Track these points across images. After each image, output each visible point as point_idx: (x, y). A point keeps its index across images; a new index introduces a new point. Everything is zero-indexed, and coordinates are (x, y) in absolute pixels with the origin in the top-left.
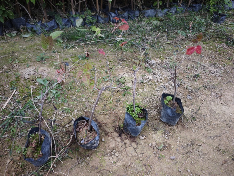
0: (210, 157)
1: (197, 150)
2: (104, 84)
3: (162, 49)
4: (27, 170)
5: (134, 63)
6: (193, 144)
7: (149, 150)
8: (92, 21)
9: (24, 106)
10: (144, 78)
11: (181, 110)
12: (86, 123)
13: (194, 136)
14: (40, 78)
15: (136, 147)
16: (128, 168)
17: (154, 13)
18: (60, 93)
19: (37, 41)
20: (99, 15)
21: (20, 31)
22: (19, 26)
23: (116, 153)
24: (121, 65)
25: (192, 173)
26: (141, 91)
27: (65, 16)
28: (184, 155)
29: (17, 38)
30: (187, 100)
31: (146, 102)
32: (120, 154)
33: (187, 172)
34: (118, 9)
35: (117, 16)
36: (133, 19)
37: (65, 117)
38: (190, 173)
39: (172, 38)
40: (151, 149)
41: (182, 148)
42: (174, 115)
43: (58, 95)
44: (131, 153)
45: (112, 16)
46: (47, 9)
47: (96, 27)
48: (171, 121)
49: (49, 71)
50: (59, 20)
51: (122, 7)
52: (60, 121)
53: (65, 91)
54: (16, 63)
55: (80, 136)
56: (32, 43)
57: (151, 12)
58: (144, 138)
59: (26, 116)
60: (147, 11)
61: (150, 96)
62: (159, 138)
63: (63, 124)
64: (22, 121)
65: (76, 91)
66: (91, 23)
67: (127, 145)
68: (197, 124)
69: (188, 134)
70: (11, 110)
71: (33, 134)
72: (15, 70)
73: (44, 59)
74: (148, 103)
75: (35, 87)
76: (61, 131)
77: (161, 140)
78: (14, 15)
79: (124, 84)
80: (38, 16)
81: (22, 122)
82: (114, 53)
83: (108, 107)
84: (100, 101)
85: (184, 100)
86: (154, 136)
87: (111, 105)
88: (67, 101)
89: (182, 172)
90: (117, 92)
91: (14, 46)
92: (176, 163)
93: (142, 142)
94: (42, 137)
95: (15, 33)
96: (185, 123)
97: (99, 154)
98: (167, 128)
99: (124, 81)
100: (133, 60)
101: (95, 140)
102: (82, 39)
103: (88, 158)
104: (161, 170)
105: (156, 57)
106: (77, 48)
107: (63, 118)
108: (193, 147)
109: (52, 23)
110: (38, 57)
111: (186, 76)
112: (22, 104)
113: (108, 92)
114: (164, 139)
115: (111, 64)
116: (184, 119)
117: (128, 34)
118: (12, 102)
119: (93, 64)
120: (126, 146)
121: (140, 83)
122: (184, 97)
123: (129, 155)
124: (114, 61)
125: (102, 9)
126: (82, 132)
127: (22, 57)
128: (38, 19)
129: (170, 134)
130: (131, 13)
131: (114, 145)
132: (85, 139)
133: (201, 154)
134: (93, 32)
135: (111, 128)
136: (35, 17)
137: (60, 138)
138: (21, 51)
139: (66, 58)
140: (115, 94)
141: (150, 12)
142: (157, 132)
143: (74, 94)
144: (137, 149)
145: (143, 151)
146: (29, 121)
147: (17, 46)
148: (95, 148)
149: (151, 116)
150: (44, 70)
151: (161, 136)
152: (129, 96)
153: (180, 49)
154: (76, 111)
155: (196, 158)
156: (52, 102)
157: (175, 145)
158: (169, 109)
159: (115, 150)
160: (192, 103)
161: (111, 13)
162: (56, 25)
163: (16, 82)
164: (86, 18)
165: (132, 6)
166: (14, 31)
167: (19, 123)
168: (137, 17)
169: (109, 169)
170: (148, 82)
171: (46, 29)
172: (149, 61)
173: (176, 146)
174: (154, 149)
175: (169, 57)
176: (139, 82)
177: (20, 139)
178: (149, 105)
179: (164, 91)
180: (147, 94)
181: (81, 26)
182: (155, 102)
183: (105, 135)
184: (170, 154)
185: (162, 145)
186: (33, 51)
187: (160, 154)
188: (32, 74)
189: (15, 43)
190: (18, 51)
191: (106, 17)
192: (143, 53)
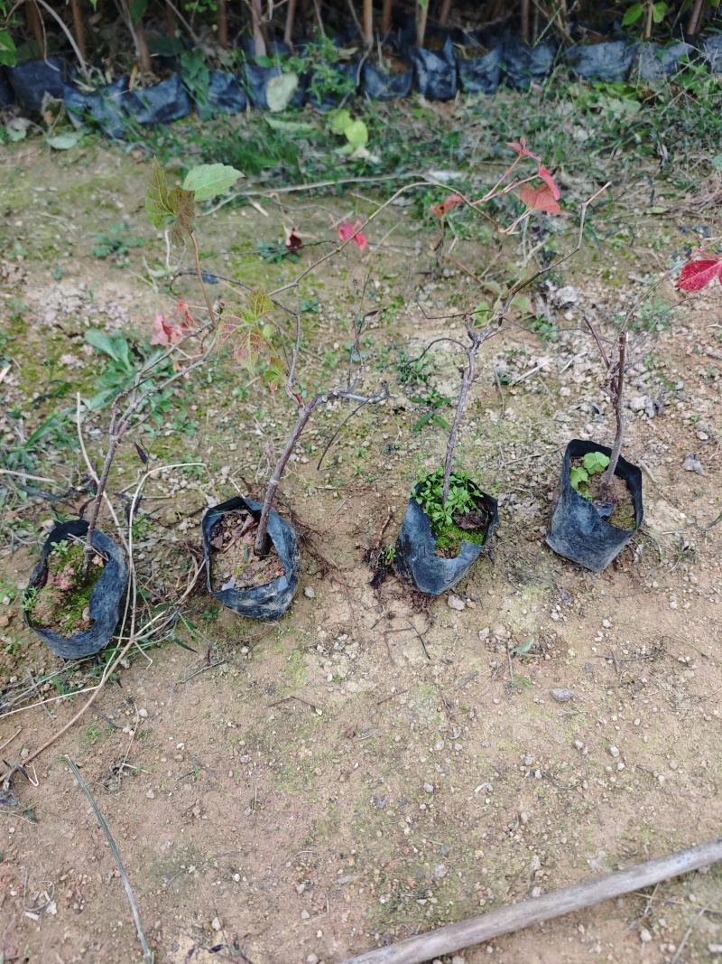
0: (716, 712)
1: (670, 678)
2: (345, 372)
3: (621, 237)
4: (28, 665)
5: (488, 292)
6: (658, 652)
7: (476, 654)
8: (335, 87)
9: (33, 432)
10: (515, 363)
11: (635, 516)
12: (250, 520)
13: (670, 622)
14: (101, 326)
16: (383, 705)
17: (622, 59)
18: (174, 395)
19: (103, 169)
20: (372, 61)
21: (42, 118)
22: (36, 95)
23: (347, 647)
24: (429, 298)
25: (624, 761)
26: (494, 416)
27: (226, 57)
28: (610, 692)
29: (29, 151)
30: (678, 473)
31: (503, 464)
32: (363, 650)
33: (606, 754)
34: (458, 36)
35: (450, 67)
36: (522, 84)
37: (182, 492)
38: (618, 760)
39: (680, 187)
40: (485, 651)
41: (610, 661)
42: (596, 534)
43: (163, 403)
44: (405, 654)
45: (425, 69)
46: (153, 23)
47: (353, 117)
48: (584, 552)
49: (137, 302)
50: (197, 77)
51: (479, 27)
52: (162, 502)
53: (191, 387)
54: (15, 260)
55: (222, 566)
56: (86, 178)
57: (608, 57)
58: (466, 606)
59: (39, 470)
60: (589, 50)
61: (526, 443)
62: (525, 612)
63: (171, 517)
64: (22, 488)
65: (235, 392)
66: (333, 98)
67: (395, 623)
68: (695, 579)
69: (647, 614)
71: (65, 543)
72: (11, 286)
73: (121, 250)
74: (512, 471)
75: (80, 363)
76: (160, 541)
77: (530, 619)
78: (14, 49)
79: (425, 380)
80: (113, 55)
81: (25, 494)
82: (407, 243)
83: (347, 472)
84: (320, 443)
85: (666, 473)
86: (509, 603)
87: (361, 462)
88: (196, 429)
89: (585, 751)
90: (392, 412)
91: (13, 186)
92: (569, 717)
93: (454, 619)
94: (97, 557)
95: (21, 124)
96: (645, 569)
97: (287, 643)
98: (568, 578)
99: (430, 369)
100: (483, 278)
101: (275, 587)
102: (283, 170)
103: (245, 650)
104: (508, 732)
105: (589, 271)
106: (257, 205)
107: (173, 492)
108: (656, 665)
109: (165, 90)
110: (99, 239)
111: (702, 372)
112: (28, 424)
114: (543, 617)
115: (388, 290)
116: (647, 552)
117: (485, 156)
119: (313, 285)
120: (390, 626)
121: (496, 384)
122: (670, 460)
123: (396, 660)
124: (401, 279)
125: (387, 32)
126: (232, 553)
127: (41, 234)
128: (112, 70)
129: (573, 602)
130: (517, 56)
131: (345, 618)
132: (239, 578)
133: (680, 696)
134: (337, 136)
135: (346, 551)
136: (103, 60)
137: (155, 566)
138: (39, 206)
139: (208, 250)
140: (386, 421)
141: (604, 55)
142: (521, 590)
143: (226, 405)
144: (429, 643)
145: (452, 653)
146: (50, 491)
147: (27, 184)
148: (274, 616)
149: (512, 525)
150: (119, 294)
151: (534, 608)
152: (437, 434)
153: (703, 243)
154: (225, 470)
155: (655, 709)
156: (141, 429)
157: (586, 648)
158: (584, 505)
159: (350, 634)
160: (698, 488)
161: (423, 51)
162: (183, 99)
163: (9, 337)
164: (312, 72)
165: (525, 22)
166: (18, 116)
167: (11, 496)
168: (542, 75)
169: (311, 699)
170: (528, 381)
171: (140, 119)
172: (552, 288)
173: (586, 652)
174: (496, 651)
175: (647, 276)
176: (489, 379)
177: (13, 552)
178: (513, 477)
179: (589, 427)
180: (513, 433)
181: (288, 109)
182: (542, 469)
183: (319, 575)
184: (555, 680)
185: (533, 641)
186: (86, 212)
187: (518, 672)
188: (71, 309)
189: (19, 170)
190: (28, 206)
191: (400, 72)
192: (532, 251)
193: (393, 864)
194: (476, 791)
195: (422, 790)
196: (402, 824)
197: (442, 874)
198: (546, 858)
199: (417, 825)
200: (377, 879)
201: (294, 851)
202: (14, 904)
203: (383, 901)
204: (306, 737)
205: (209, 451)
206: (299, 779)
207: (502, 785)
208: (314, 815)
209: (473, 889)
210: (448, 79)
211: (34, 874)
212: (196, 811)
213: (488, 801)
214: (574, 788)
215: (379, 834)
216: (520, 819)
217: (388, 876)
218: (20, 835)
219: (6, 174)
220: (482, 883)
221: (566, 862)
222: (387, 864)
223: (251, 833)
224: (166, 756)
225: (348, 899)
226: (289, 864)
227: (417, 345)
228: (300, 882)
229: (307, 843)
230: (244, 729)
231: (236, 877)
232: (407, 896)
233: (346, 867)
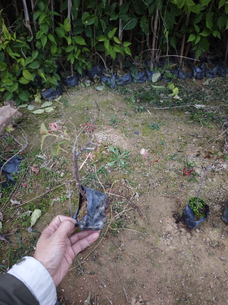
2: (170, 162)
7: (202, 244)
8: (171, 77)
10: (217, 166)
14: (112, 145)
15: (190, 237)
16: (178, 253)
18: (128, 164)
19: (109, 97)
20: (181, 68)
21: (94, 81)
22: (93, 75)
23: (170, 237)
24: (194, 143)
26: (210, 180)
27: (142, 65)
29: (91, 89)
31: (212, 194)
32: (174, 239)
34: (206, 60)
35: (203, 71)
36: (223, 75)
40: (204, 244)
43: (126, 166)
44: (184, 241)
45: (196, 71)
49: (120, 138)
50: (135, 73)
51: (212, 57)
52: (125, 192)
53: (132, 162)
56: (105, 99)
58: (200, 232)
61: (218, 189)
62: (215, 235)
65: (142, 164)
66: (170, 79)
67: (182, 233)
70: (86, 172)
73: (115, 123)
74: (214, 196)
75: (106, 153)
77: (216, 238)
80: (113, 65)
82: (189, 126)
83: (170, 190)
84: (163, 181)
86: (211, 232)
87: (174, 188)
88: (133, 173)
90: (182, 175)
91: (88, 101)
92: (224, 264)
93: (197, 235)
95: (89, 81)
97: (155, 234)
98: (227, 228)
99: (194, 165)
103: (145, 234)
104: (209, 265)
106: (148, 111)
109: (126, 77)
110: (110, 119)
113: (174, 172)
114: (219, 237)
115: (183, 140)
118: (87, 165)
119: (163, 137)
121: (211, 171)
123: (182, 243)
124: (187, 137)
128: (113, 69)
131: (170, 230)
134: (170, 90)
135: (170, 212)
136: (111, 67)
138: (95, 108)
139: (136, 124)
140: (181, 177)
142: (214, 229)
143: (140, 167)
144: (190, 240)
145: (196, 243)
147: (91, 100)
149: (213, 211)
151: (217, 235)
152: (195, 183)
154: (139, 185)
156: (120, 171)
161: (196, 67)
162: (130, 79)
164: (165, 73)
166: (88, 79)
167: (92, 186)
169: (161, 249)
170: (220, 171)
171: (119, 84)
174: (207, 244)
176: (209, 170)
178: (214, 198)
180: (215, 185)
181: (157, 82)
182: (222, 197)
184: (221, 254)
185: (216, 244)
186: (106, 110)
187: (212, 251)
188: (105, 140)
189: (89, 96)
190: (92, 107)
191: (188, 71)
192: (223, 132)
193: (180, 291)
194: (200, 278)
195: (187, 276)
196: (182, 283)
197: (191, 296)
198: (216, 298)
199: (185, 283)
200: (176, 294)
201: (157, 284)
202: (97, 283)
203: (177, 299)
204: (160, 258)
205: (135, 179)
206: (158, 267)
207: (206, 278)
208: (161, 276)
209: (198, 301)
210: (202, 74)
211: (101, 278)
212: (135, 270)
213: (203, 281)
214: (224, 282)
215: (177, 284)
216: (210, 287)
217: (178, 294)
218: (98, 269)
219: (86, 97)
220: (200, 301)
221: (221, 300)
222: (178, 291)
223: (147, 277)
224: (128, 256)
225: (169, 297)
226: (156, 287)
227: (190, 158)
228: (158, 291)
229: (160, 283)
230: (146, 253)
231: (144, 287)
232: (183, 300)
233: (169, 290)
